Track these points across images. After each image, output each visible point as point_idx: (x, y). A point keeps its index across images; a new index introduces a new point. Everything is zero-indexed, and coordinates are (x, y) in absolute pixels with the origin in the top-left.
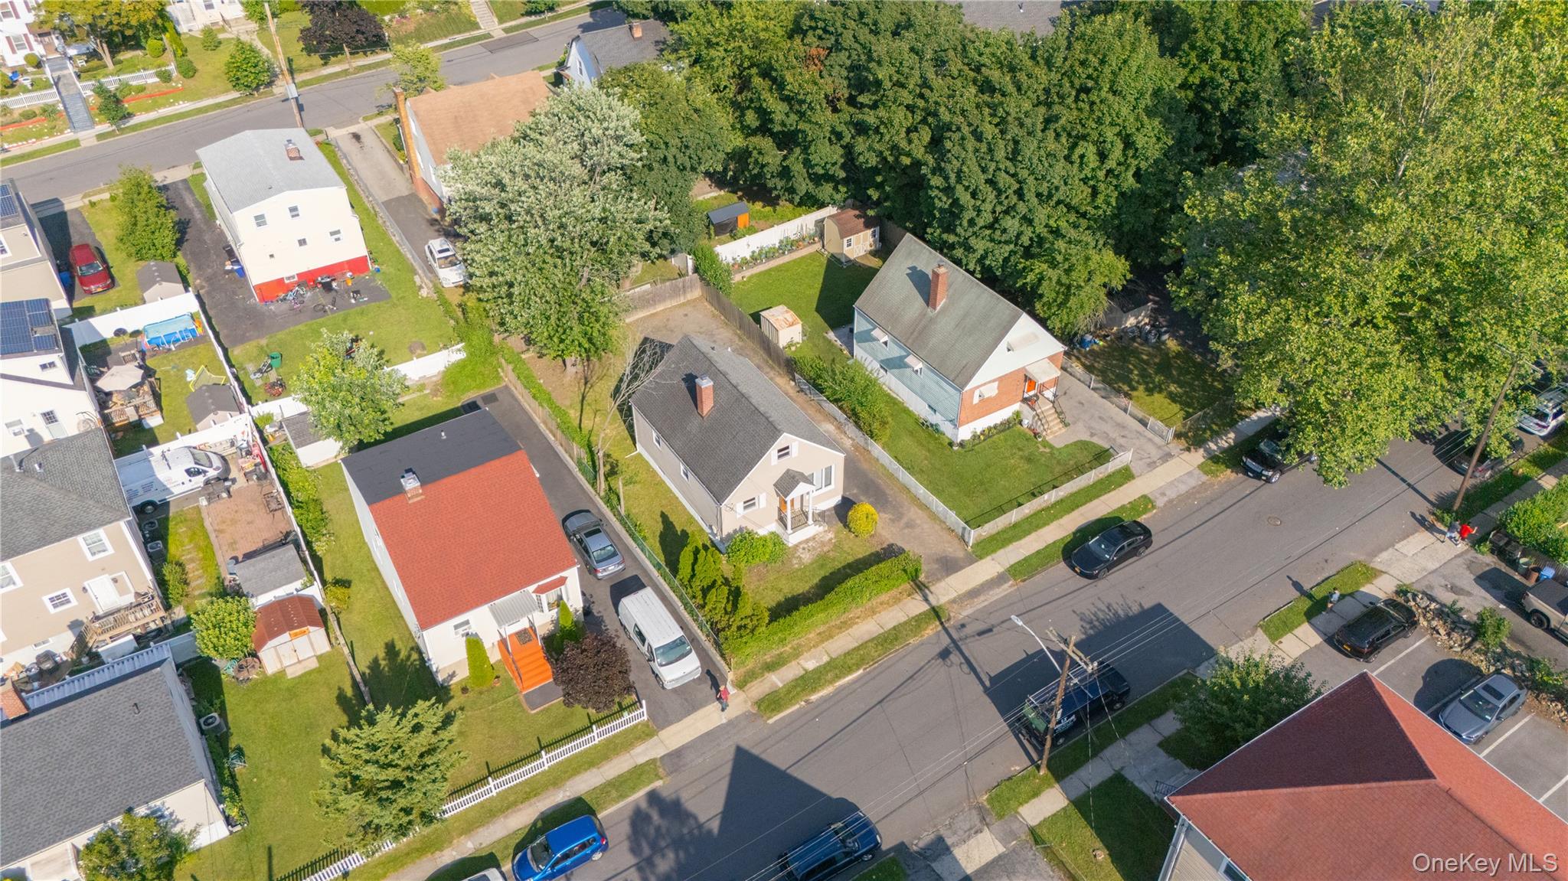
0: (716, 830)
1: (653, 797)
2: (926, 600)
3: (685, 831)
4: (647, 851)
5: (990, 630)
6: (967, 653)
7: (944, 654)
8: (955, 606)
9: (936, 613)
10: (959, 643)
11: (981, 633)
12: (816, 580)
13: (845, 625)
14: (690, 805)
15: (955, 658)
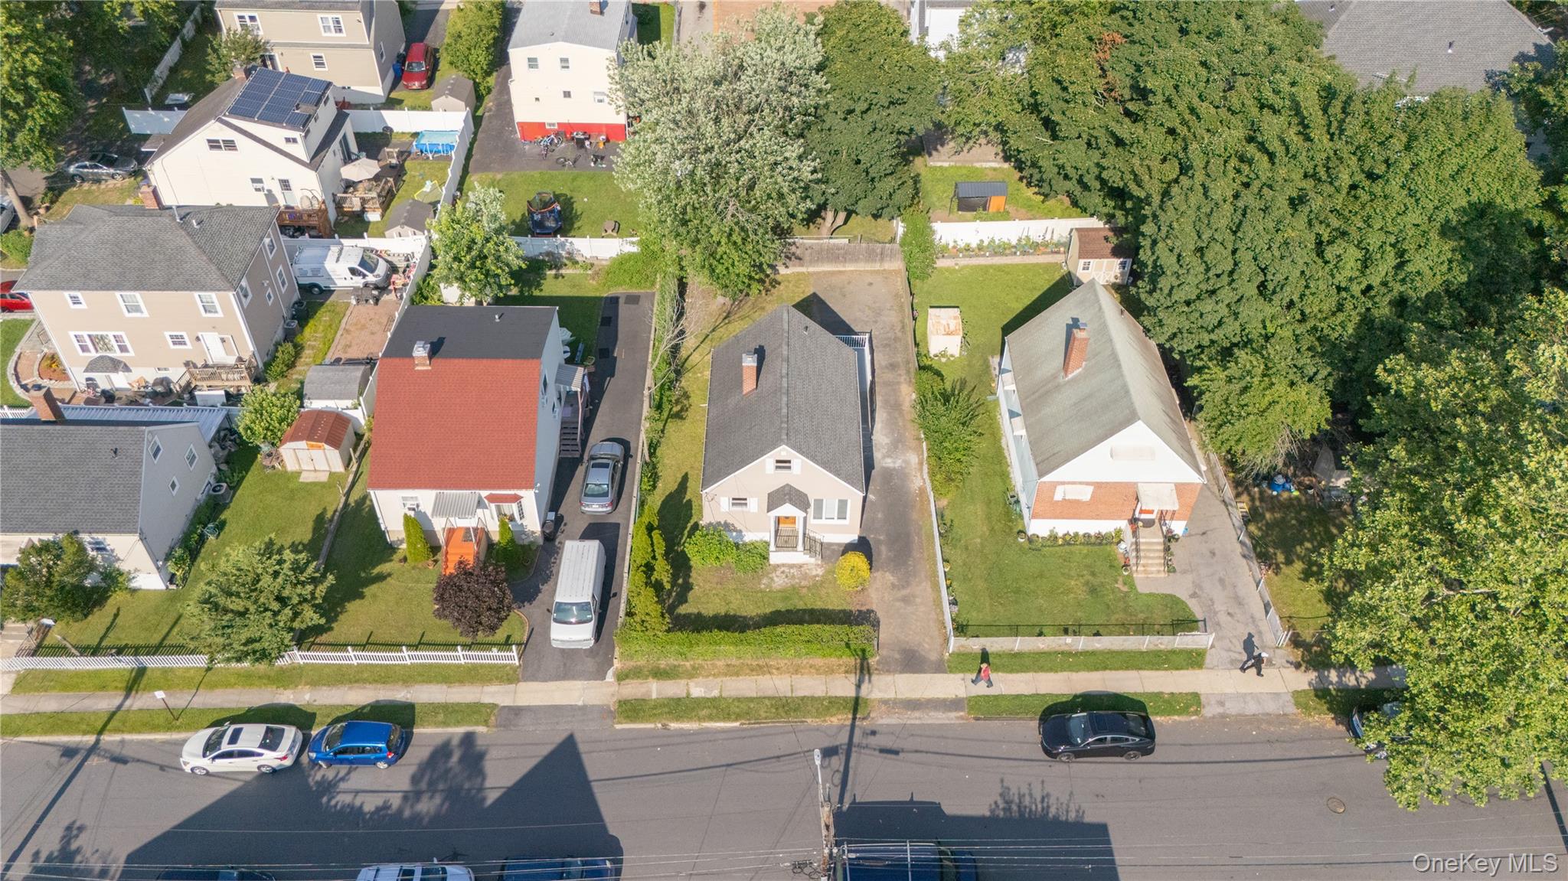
0: (489, 802)
1: (468, 739)
2: (858, 686)
3: (467, 786)
4: (423, 785)
5: (896, 753)
6: (852, 764)
7: (831, 752)
8: (883, 708)
9: (856, 705)
10: (854, 749)
11: (883, 751)
12: (768, 610)
13: (760, 670)
14: (489, 766)
15: (837, 762)
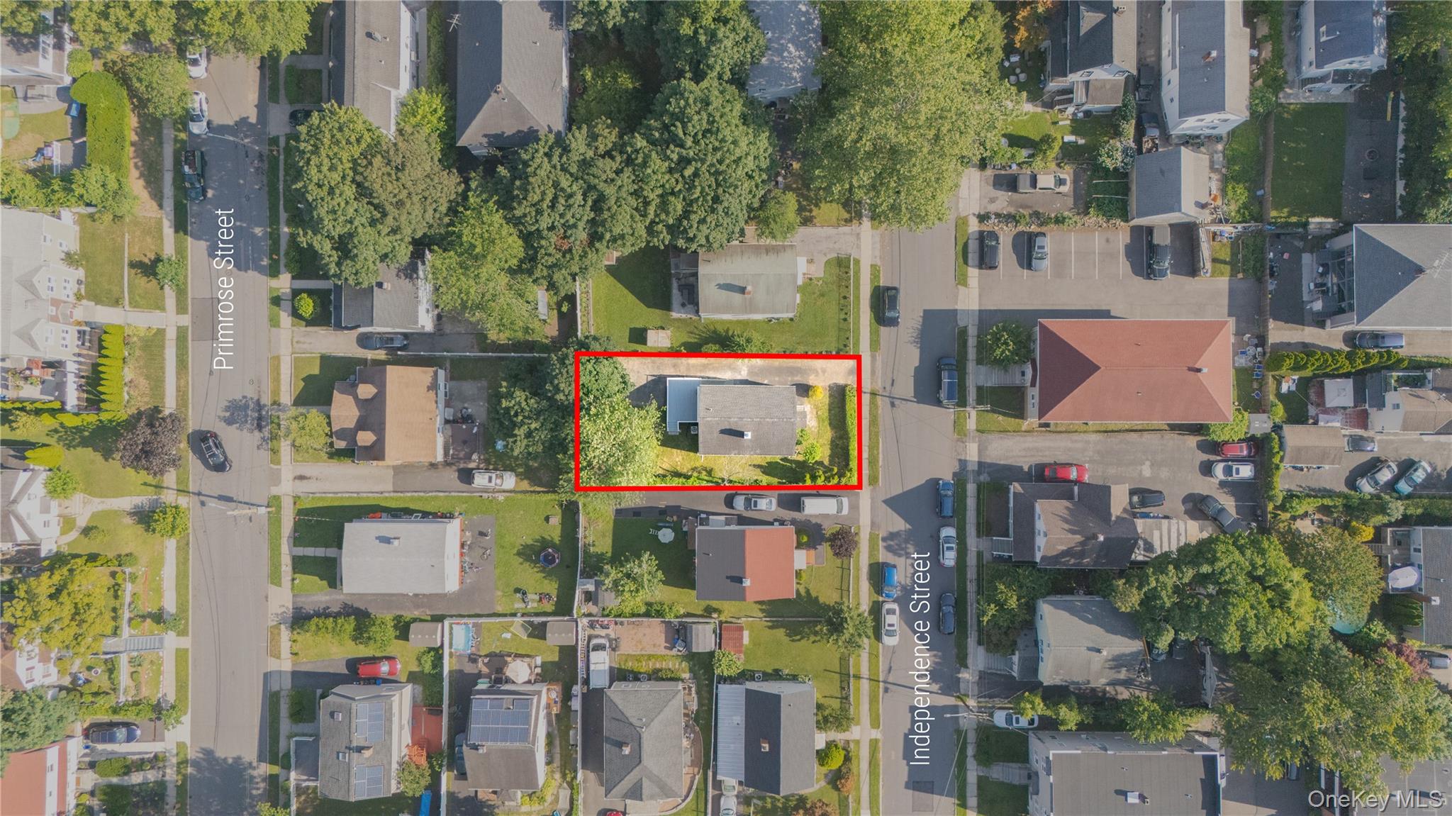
0: (910, 527)
1: (884, 539)
3: (903, 537)
4: (903, 552)
5: (893, 380)
6: (897, 397)
7: (893, 405)
8: (875, 384)
10: (892, 396)
11: (892, 385)
12: (829, 428)
14: (895, 530)
15: (897, 402)
